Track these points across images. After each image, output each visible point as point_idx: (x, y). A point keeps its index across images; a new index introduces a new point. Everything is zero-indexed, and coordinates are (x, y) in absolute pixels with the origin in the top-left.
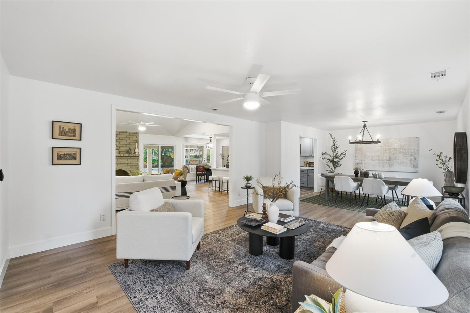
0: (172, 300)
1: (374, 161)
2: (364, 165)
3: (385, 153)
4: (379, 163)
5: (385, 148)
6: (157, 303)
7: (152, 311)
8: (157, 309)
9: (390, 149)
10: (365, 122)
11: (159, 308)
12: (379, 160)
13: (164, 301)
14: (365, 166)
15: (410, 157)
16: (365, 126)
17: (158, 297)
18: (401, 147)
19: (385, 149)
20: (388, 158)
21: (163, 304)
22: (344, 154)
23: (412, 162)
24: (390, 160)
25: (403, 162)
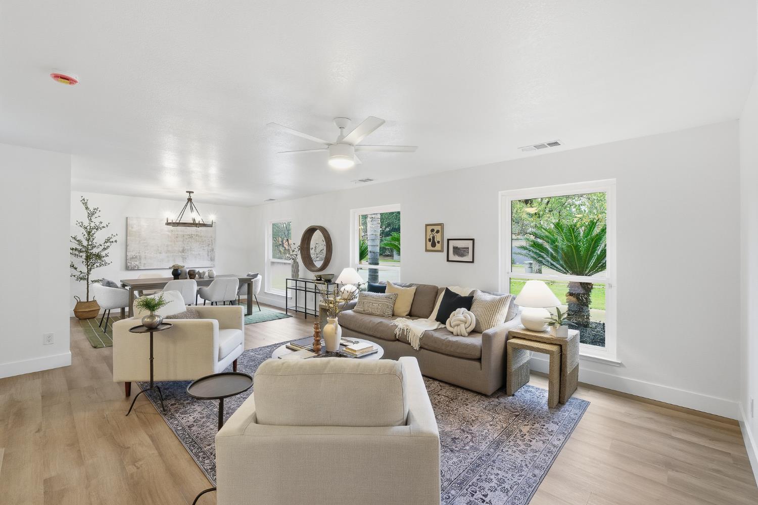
0: (481, 476)
1: (160, 253)
2: (143, 261)
3: (177, 241)
4: (168, 257)
5: (177, 233)
6: (494, 491)
7: (512, 492)
8: (504, 487)
9: (183, 236)
10: (190, 192)
11: (503, 486)
12: (168, 251)
13: (487, 485)
14: (145, 262)
15: (206, 248)
16: (190, 200)
17: (483, 495)
18: (197, 233)
19: (176, 236)
20: (181, 249)
21: (493, 484)
22: (111, 240)
23: (210, 253)
24: (183, 251)
25: (199, 254)
